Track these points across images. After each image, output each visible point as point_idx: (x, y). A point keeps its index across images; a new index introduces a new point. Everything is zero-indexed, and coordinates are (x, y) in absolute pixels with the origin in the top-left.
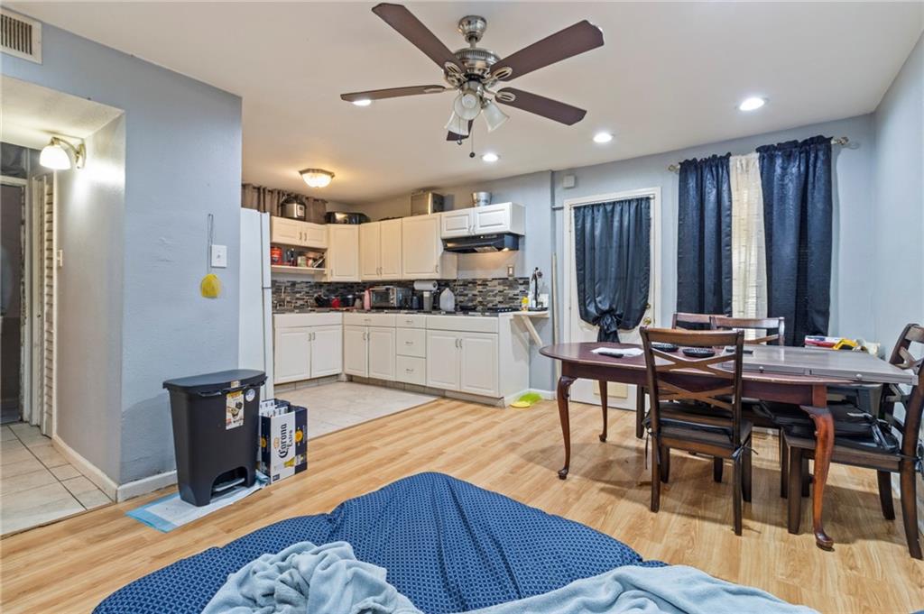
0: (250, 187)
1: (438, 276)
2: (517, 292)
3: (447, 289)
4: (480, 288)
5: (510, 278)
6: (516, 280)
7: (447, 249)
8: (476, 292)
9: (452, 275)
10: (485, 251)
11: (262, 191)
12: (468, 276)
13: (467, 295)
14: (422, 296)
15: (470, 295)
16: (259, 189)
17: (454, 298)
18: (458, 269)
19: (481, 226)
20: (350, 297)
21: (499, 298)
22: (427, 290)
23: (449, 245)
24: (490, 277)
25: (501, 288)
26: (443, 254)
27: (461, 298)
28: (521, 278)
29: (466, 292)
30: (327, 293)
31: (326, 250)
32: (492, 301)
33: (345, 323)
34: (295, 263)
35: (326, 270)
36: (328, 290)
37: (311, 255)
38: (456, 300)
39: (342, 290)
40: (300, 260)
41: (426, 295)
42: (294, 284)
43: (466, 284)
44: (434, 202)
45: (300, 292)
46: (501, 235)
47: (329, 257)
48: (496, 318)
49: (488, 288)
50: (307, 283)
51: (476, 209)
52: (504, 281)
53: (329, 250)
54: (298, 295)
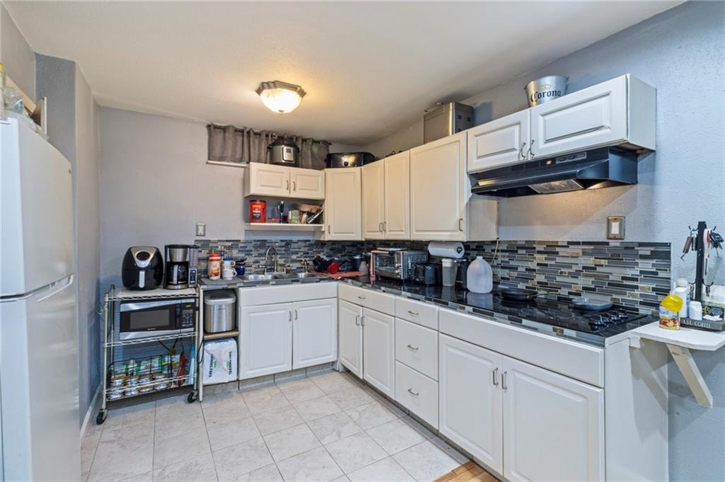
0: (231, 130)
1: (463, 237)
2: (630, 272)
3: (480, 258)
4: (541, 258)
5: (613, 243)
6: (629, 248)
7: (478, 191)
8: (533, 265)
9: (489, 232)
10: (553, 191)
11: (245, 134)
12: (519, 235)
13: (515, 268)
14: (440, 265)
15: (521, 269)
16: (242, 131)
17: (490, 271)
18: (499, 223)
19: (548, 141)
20: (357, 257)
21: (583, 282)
22: (449, 258)
23: (482, 183)
24: (563, 239)
25: (590, 261)
26: (470, 199)
27: (505, 273)
28: (641, 245)
29: (512, 263)
30: (331, 253)
31: (323, 201)
32: (568, 286)
33: (340, 297)
34: (285, 219)
35: (324, 227)
36: (331, 250)
37: (306, 208)
38: (494, 275)
39: (350, 249)
40: (292, 215)
41: (446, 264)
42: (288, 243)
43: (513, 249)
44: (458, 117)
45: (297, 253)
46: (596, 154)
47: (328, 210)
48: (598, 350)
49: (559, 260)
50: (306, 241)
51: (536, 108)
52: (597, 248)
53: (326, 201)
54: (294, 257)
